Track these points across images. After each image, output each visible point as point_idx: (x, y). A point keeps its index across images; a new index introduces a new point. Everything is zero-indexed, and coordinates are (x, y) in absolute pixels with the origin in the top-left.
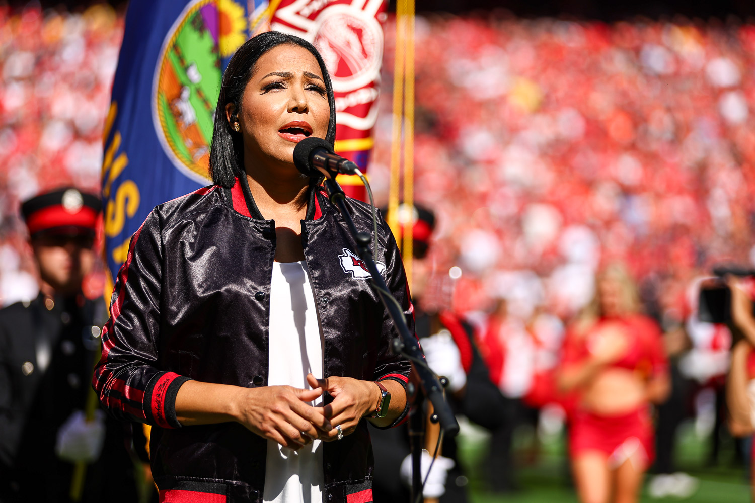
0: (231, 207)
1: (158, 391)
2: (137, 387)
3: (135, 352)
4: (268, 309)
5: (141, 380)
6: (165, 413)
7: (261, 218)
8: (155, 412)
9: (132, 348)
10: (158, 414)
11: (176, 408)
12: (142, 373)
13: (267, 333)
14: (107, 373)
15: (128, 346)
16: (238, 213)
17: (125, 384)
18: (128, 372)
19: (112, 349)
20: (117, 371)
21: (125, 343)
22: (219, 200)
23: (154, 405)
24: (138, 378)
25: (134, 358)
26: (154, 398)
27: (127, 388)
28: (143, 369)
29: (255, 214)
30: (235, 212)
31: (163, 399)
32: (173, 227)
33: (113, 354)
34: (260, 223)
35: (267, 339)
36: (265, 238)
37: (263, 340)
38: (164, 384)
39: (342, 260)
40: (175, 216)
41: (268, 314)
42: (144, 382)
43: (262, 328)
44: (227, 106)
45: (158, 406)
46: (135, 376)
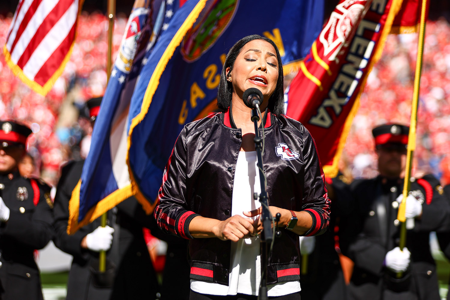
0: (223, 123)
1: (182, 220)
2: (173, 218)
3: (173, 198)
4: (233, 176)
5: (174, 215)
6: (184, 232)
7: (236, 128)
8: (180, 231)
9: (171, 197)
10: (181, 232)
11: (189, 229)
12: (176, 210)
13: (232, 188)
14: (159, 209)
15: (170, 195)
16: (225, 126)
17: (167, 216)
18: (169, 210)
19: (162, 197)
20: (164, 209)
21: (169, 194)
22: (218, 120)
23: (179, 227)
24: (174, 213)
25: (173, 202)
26: (179, 223)
27: (168, 218)
28: (177, 209)
29: (233, 126)
30: (224, 125)
31: (183, 224)
32: (192, 135)
33: (163, 200)
34: (235, 130)
35: (232, 191)
36: (237, 138)
37: (230, 191)
38: (184, 217)
39: (277, 150)
40: (194, 129)
41: (233, 179)
42: (176, 215)
43: (230, 185)
44: (227, 69)
45: (181, 228)
46: (172, 212)
